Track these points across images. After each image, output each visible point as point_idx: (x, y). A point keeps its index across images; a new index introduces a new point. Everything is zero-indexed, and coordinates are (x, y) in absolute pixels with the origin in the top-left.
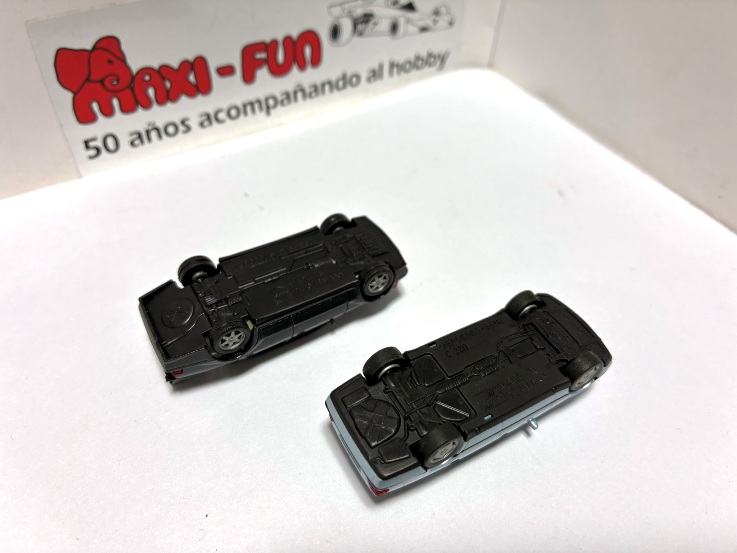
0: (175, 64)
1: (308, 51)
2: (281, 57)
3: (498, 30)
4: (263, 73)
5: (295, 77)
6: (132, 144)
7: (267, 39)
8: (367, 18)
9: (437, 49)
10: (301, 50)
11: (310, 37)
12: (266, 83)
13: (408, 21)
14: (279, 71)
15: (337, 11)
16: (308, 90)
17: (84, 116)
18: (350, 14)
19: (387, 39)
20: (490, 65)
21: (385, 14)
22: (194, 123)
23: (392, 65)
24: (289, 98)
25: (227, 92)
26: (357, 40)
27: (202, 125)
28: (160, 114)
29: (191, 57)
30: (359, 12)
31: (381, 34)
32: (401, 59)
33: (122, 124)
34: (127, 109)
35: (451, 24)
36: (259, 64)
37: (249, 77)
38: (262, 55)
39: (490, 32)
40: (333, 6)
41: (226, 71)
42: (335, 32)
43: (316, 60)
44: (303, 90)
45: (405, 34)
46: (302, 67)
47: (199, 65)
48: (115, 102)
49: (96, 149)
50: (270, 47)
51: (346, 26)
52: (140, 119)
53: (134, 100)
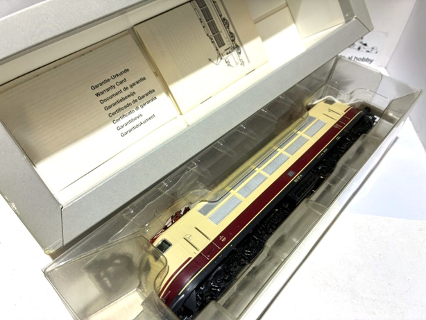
3: (391, 58)
9: (370, 58)
13: (364, 48)
19: (357, 51)
20: (386, 68)
21: (357, 44)
23: (355, 58)
31: (355, 49)
32: (358, 57)
35: (376, 52)
39: (388, 59)
45: (362, 51)
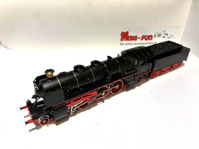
0: (134, 36)
1: (151, 38)
2: (147, 38)
4: (144, 40)
5: (148, 41)
6: (125, 45)
7: (145, 35)
8: (160, 35)
10: (150, 37)
11: (151, 36)
12: (144, 41)
13: (166, 36)
14: (146, 40)
15: (156, 33)
16: (149, 43)
17: (122, 40)
18: (157, 34)
21: (163, 35)
22: (133, 44)
24: (146, 44)
25: (139, 41)
26: (158, 38)
27: (134, 45)
28: (130, 42)
29: (136, 35)
30: (159, 34)
31: (162, 37)
33: (125, 42)
34: (126, 40)
35: (173, 38)
36: (144, 38)
37: (142, 40)
38: (144, 37)
40: (155, 32)
41: (139, 38)
42: (155, 36)
43: (151, 39)
44: (148, 43)
45: (166, 38)
46: (149, 40)
47: (136, 37)
48: (125, 39)
49: (121, 44)
50: (146, 36)
51: (157, 35)
52: (127, 42)
53: (127, 39)
